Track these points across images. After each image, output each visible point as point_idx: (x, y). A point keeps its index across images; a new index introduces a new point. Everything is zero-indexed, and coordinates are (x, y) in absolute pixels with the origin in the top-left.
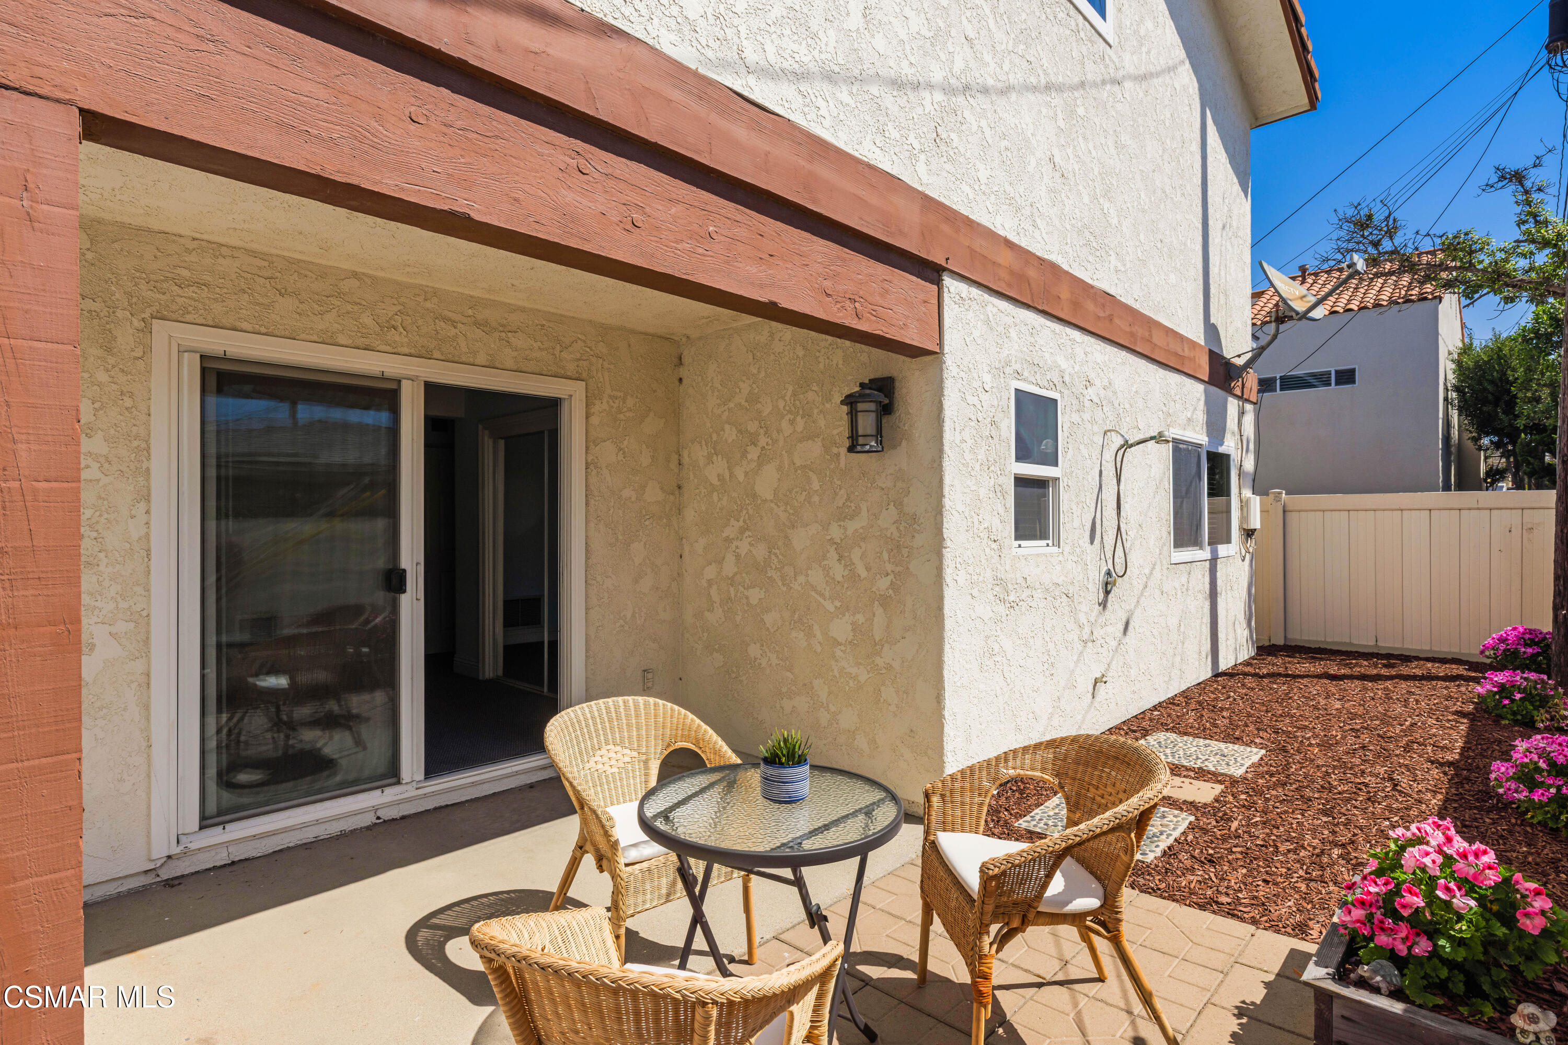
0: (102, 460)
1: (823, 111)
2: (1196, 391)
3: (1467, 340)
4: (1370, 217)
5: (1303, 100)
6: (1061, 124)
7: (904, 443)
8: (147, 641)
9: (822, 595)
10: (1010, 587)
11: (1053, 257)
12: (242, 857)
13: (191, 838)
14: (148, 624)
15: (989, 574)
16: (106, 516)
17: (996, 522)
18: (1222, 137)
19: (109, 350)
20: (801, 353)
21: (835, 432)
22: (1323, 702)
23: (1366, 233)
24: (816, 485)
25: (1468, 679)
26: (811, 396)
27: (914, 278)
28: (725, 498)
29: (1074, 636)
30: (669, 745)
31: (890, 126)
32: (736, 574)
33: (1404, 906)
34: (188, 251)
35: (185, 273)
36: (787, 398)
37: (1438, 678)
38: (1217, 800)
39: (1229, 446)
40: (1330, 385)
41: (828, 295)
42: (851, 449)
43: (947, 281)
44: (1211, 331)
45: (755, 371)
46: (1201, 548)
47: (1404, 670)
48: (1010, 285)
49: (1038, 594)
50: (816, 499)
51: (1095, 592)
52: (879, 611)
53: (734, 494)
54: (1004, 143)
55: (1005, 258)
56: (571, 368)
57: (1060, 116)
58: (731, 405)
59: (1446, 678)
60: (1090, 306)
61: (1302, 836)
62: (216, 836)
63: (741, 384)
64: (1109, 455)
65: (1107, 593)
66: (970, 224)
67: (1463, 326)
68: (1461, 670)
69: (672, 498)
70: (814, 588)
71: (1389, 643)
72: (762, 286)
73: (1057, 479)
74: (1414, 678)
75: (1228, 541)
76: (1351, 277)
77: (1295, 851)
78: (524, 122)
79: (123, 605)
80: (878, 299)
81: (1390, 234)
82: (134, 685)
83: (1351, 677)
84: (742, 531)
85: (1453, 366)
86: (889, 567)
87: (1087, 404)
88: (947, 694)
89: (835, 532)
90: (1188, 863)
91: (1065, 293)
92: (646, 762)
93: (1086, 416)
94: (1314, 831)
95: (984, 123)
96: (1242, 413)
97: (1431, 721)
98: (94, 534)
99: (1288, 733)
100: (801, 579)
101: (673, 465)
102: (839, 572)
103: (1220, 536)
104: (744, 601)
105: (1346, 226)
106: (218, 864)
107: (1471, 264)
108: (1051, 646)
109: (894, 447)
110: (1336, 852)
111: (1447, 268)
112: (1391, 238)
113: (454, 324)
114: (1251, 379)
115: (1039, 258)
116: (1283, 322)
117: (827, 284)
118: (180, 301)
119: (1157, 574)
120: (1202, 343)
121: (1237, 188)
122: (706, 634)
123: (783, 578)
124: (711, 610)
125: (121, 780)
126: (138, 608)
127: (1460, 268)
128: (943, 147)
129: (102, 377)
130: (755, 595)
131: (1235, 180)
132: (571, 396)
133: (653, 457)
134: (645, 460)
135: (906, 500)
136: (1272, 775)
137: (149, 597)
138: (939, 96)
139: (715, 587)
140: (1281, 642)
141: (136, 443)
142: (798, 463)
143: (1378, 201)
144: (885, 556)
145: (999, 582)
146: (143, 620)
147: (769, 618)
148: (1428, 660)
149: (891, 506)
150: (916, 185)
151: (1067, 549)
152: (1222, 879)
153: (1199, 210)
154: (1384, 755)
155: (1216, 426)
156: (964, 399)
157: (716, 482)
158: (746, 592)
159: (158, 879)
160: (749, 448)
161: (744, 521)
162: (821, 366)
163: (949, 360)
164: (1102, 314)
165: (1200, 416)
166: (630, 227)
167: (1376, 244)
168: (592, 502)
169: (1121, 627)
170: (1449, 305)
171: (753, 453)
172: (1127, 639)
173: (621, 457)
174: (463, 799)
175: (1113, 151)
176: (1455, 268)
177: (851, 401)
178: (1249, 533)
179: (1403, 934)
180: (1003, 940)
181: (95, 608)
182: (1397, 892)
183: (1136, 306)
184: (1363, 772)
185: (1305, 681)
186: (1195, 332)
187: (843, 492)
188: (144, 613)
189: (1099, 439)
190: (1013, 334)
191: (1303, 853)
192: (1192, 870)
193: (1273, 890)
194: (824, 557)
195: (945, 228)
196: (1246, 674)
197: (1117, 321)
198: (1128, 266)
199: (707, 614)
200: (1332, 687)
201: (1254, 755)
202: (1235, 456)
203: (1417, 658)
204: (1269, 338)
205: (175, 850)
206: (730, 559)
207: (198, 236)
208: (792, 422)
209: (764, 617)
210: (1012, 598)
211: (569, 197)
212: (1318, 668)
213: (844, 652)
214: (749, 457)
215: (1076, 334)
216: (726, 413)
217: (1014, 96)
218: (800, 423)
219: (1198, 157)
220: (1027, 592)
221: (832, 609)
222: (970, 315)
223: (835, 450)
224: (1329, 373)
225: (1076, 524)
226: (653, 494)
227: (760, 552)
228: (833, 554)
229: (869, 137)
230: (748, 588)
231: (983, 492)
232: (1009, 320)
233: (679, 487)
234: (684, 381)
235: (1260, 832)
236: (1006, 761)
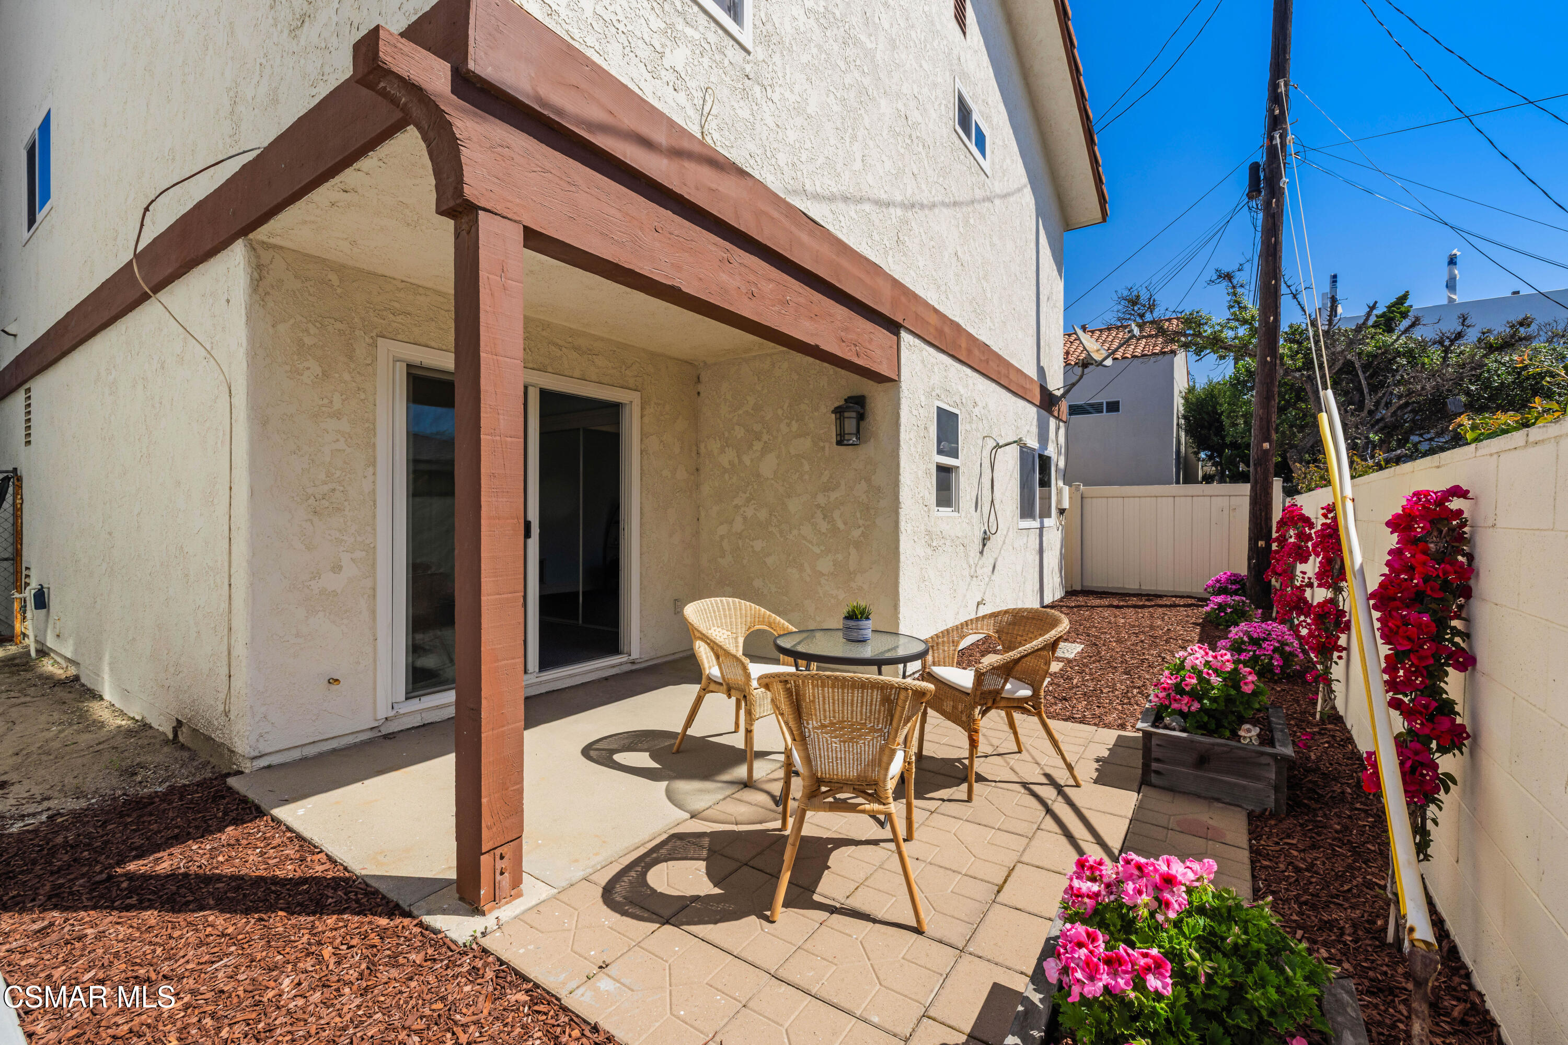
0: (347, 436)
1: (843, 224)
2: (1031, 412)
3: (1191, 383)
4: (1138, 297)
5: (1099, 215)
6: (961, 230)
7: (872, 440)
8: (374, 565)
9: (811, 542)
10: (934, 537)
11: (956, 319)
12: (429, 721)
13: (400, 705)
14: (374, 553)
15: (923, 527)
16: (349, 475)
17: (927, 495)
18: (1048, 238)
19: (351, 358)
20: (795, 377)
21: (822, 432)
22: (1113, 620)
23: (1136, 308)
24: (807, 467)
25: (1198, 606)
26: (803, 407)
27: (885, 331)
28: (735, 478)
29: (966, 573)
30: (750, 628)
31: (874, 234)
32: (743, 530)
33: (1187, 685)
34: (399, 290)
35: (397, 305)
36: (785, 408)
37: (1180, 606)
38: (1061, 670)
39: (1051, 451)
40: (1102, 412)
41: (843, 341)
42: (839, 443)
43: (903, 334)
44: (1041, 371)
45: (760, 389)
46: (1034, 519)
47: (1160, 602)
48: (935, 338)
49: (948, 543)
50: (806, 477)
51: (977, 545)
52: (853, 551)
53: (742, 475)
54: (932, 243)
55: (933, 319)
56: (631, 382)
57: (961, 225)
58: (741, 412)
59: (1184, 606)
60: (976, 352)
61: (1115, 684)
62: (415, 705)
63: (748, 398)
64: (986, 453)
65: (984, 545)
66: (915, 296)
67: (1188, 373)
68: (1193, 601)
69: (692, 477)
70: (805, 538)
71: (1148, 587)
72: (812, 335)
73: (958, 467)
74: (1166, 606)
75: (1050, 516)
76: (1130, 338)
77: (1112, 692)
78: (704, 231)
79: (359, 539)
80: (867, 345)
81: (1152, 308)
82: (366, 596)
83: (1128, 607)
84: (748, 500)
85: (1183, 401)
86: (861, 522)
87: (975, 418)
88: (901, 604)
89: (821, 500)
90: (1053, 701)
91: (963, 343)
92: (736, 638)
93: (974, 426)
94: (1121, 682)
95: (922, 231)
96: (1058, 429)
97: (1178, 628)
98: (342, 488)
99: (1096, 637)
100: (795, 532)
101: (694, 454)
102: (824, 526)
103: (1046, 513)
104: (750, 549)
105: (1123, 302)
106: (416, 725)
107: (1200, 333)
108: (954, 578)
109: (865, 442)
110: (1135, 691)
111: (1186, 335)
112: (1151, 312)
113: (560, 347)
114: (1064, 406)
115: (951, 320)
116: (1086, 367)
117: (843, 334)
118: (394, 325)
119: (1010, 533)
120: (1036, 378)
121: (1056, 273)
122: (718, 574)
123: (781, 532)
124: (723, 557)
125: (358, 663)
126: (368, 542)
127: (1193, 335)
128: (901, 246)
129: (347, 377)
130: (758, 545)
131: (1055, 268)
132: (631, 402)
133: (681, 448)
134: (677, 450)
135: (873, 477)
136: (1091, 657)
137: (375, 535)
138: (899, 212)
139: (726, 540)
140: (1079, 588)
141: (367, 425)
142: (793, 452)
143: (1144, 286)
144: (858, 515)
145: (929, 533)
146: (372, 550)
147: (770, 561)
148: (1173, 596)
149: (863, 481)
150: (888, 271)
151: (963, 513)
152: (1073, 707)
153: (1035, 288)
154: (1154, 645)
155: (1043, 437)
156: (911, 412)
157: (727, 466)
158: (751, 543)
159: (380, 734)
160: (754, 443)
161: (750, 494)
162: (811, 386)
163: (904, 385)
164: (983, 358)
165: (1034, 429)
166: (751, 296)
167: (1142, 316)
168: (644, 478)
169: (991, 568)
170: (1180, 360)
171: (758, 446)
172: (993, 578)
173: (661, 447)
174: (564, 686)
175: (989, 249)
176: (1190, 335)
177: (838, 411)
178: (1062, 511)
179: (1185, 701)
180: (984, 713)
181: (342, 540)
182: (1183, 680)
183: (1001, 353)
184: (1144, 654)
185: (1100, 609)
186: (1031, 371)
187: (827, 472)
188: (372, 546)
189: (980, 442)
190: (936, 370)
191: (1117, 693)
192: (1056, 704)
193: (1102, 710)
194: (813, 517)
195: (903, 299)
196: (1061, 607)
197: (990, 363)
198: (997, 325)
199: (719, 560)
200: (1117, 612)
201: (1079, 648)
202: (1054, 457)
203: (1166, 596)
204: (1077, 377)
205: (391, 713)
206: (739, 519)
207: (404, 279)
208: (788, 425)
209: (766, 560)
210: (934, 544)
211: (724, 277)
212: (1106, 602)
213: (827, 580)
214: (755, 448)
215: (968, 371)
216: (736, 418)
217: (936, 210)
218: (795, 426)
219: (1035, 252)
220: (943, 541)
221: (818, 551)
222: (914, 356)
223: (822, 444)
224: (1102, 404)
225: (968, 498)
226: (681, 474)
227: (763, 515)
228: (819, 515)
229: (865, 240)
230: (753, 540)
231: (920, 473)
232: (934, 360)
233: (697, 470)
234: (702, 394)
235: (1090, 684)
236: (967, 625)
